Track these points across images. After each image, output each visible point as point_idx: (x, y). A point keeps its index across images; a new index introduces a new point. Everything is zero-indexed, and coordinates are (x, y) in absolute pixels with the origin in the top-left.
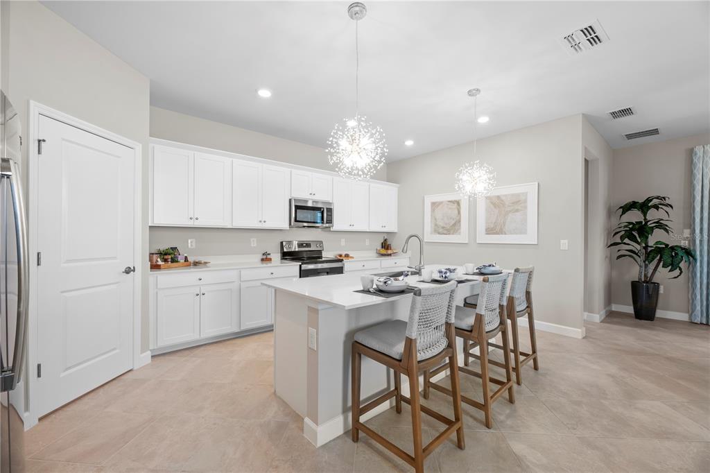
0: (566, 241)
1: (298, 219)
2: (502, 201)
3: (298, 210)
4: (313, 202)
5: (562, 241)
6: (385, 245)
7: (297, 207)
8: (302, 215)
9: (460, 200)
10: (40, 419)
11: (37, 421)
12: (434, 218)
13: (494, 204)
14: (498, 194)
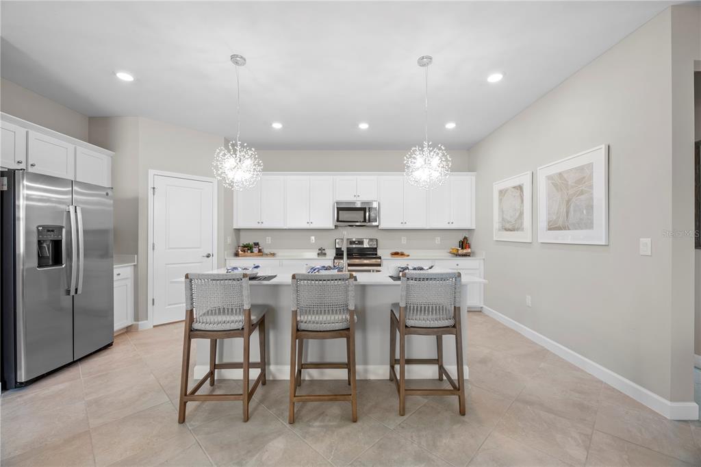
0: (648, 240)
1: (340, 220)
2: (565, 180)
3: (340, 212)
4: (362, 203)
5: (643, 240)
6: (464, 244)
7: (339, 209)
8: (345, 216)
9: (523, 184)
10: (154, 326)
11: (152, 327)
12: (502, 211)
13: (555, 185)
14: (559, 171)
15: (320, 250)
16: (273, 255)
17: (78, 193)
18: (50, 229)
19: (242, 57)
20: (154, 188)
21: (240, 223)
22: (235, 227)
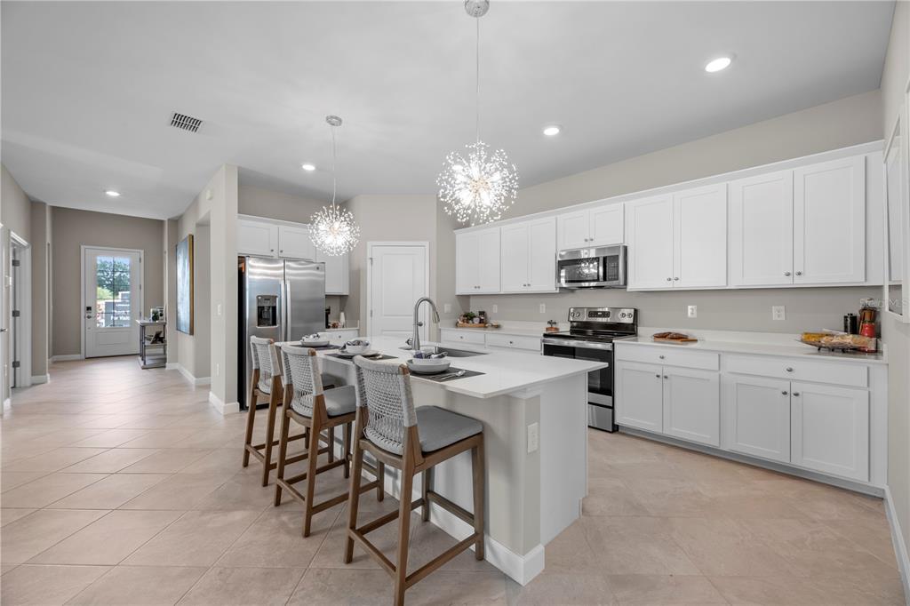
15: (549, 323)
16: (498, 327)
17: (290, 268)
18: (267, 298)
19: (336, 118)
20: (371, 259)
21: (462, 290)
22: (457, 293)
